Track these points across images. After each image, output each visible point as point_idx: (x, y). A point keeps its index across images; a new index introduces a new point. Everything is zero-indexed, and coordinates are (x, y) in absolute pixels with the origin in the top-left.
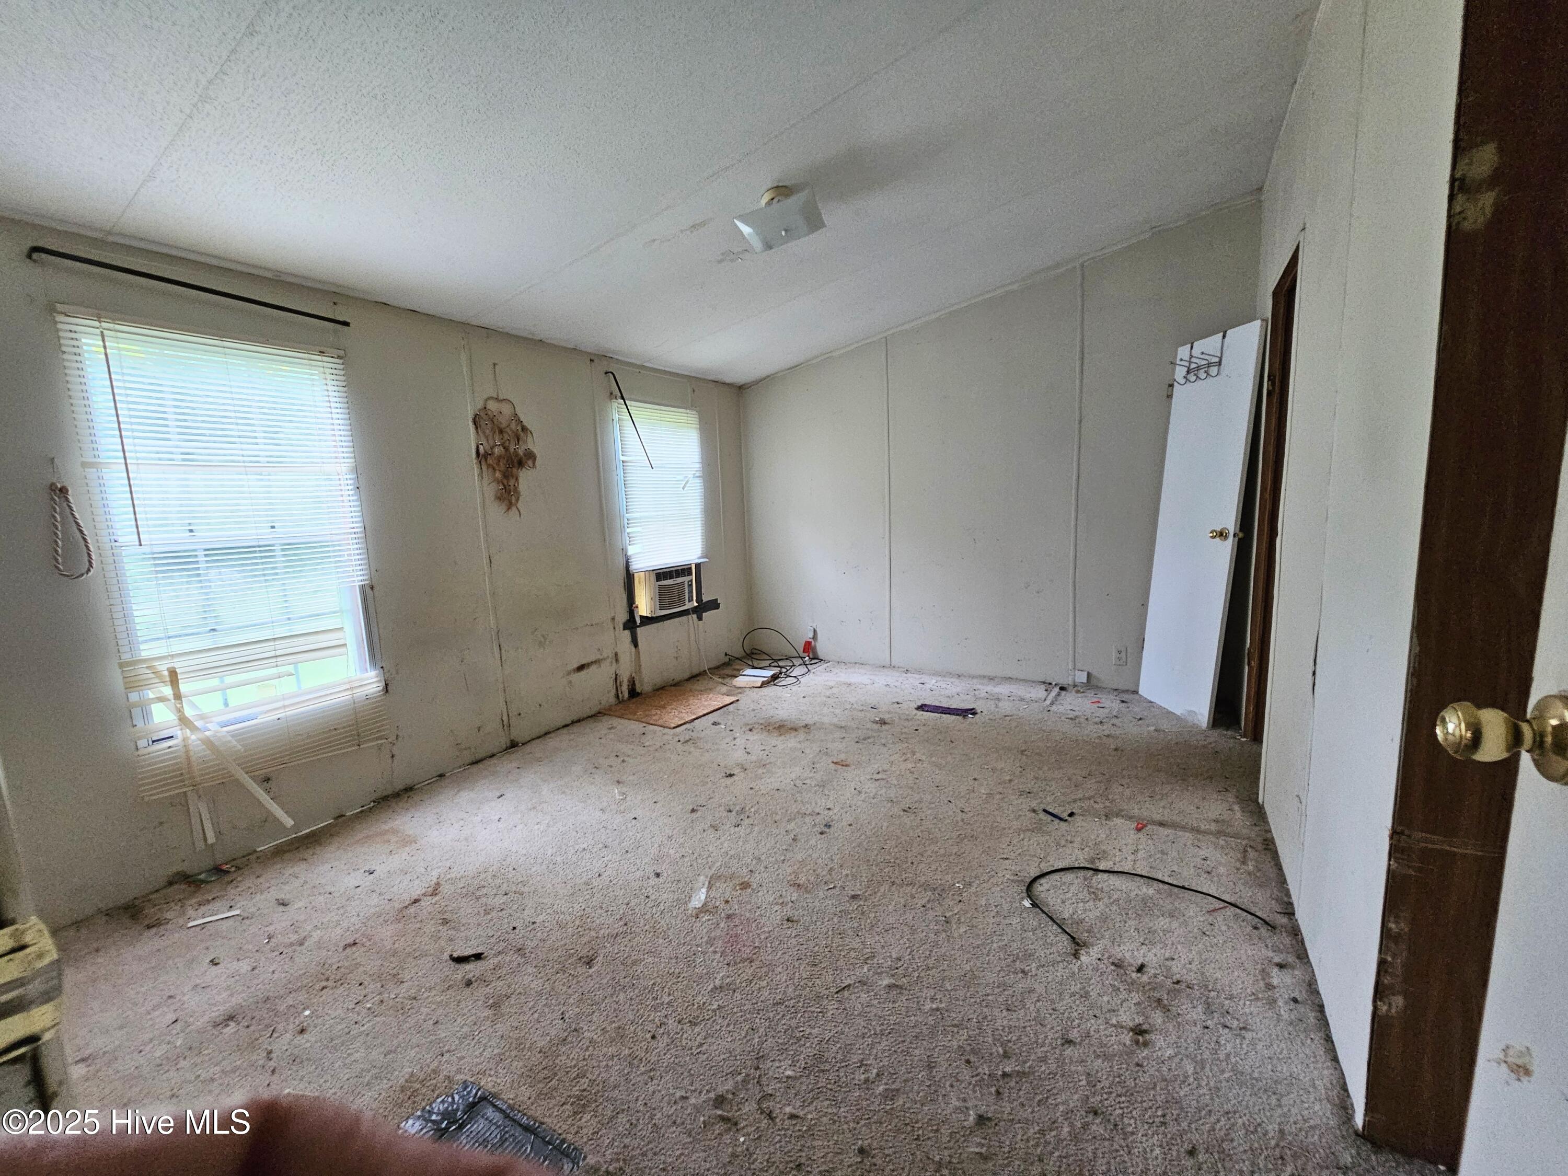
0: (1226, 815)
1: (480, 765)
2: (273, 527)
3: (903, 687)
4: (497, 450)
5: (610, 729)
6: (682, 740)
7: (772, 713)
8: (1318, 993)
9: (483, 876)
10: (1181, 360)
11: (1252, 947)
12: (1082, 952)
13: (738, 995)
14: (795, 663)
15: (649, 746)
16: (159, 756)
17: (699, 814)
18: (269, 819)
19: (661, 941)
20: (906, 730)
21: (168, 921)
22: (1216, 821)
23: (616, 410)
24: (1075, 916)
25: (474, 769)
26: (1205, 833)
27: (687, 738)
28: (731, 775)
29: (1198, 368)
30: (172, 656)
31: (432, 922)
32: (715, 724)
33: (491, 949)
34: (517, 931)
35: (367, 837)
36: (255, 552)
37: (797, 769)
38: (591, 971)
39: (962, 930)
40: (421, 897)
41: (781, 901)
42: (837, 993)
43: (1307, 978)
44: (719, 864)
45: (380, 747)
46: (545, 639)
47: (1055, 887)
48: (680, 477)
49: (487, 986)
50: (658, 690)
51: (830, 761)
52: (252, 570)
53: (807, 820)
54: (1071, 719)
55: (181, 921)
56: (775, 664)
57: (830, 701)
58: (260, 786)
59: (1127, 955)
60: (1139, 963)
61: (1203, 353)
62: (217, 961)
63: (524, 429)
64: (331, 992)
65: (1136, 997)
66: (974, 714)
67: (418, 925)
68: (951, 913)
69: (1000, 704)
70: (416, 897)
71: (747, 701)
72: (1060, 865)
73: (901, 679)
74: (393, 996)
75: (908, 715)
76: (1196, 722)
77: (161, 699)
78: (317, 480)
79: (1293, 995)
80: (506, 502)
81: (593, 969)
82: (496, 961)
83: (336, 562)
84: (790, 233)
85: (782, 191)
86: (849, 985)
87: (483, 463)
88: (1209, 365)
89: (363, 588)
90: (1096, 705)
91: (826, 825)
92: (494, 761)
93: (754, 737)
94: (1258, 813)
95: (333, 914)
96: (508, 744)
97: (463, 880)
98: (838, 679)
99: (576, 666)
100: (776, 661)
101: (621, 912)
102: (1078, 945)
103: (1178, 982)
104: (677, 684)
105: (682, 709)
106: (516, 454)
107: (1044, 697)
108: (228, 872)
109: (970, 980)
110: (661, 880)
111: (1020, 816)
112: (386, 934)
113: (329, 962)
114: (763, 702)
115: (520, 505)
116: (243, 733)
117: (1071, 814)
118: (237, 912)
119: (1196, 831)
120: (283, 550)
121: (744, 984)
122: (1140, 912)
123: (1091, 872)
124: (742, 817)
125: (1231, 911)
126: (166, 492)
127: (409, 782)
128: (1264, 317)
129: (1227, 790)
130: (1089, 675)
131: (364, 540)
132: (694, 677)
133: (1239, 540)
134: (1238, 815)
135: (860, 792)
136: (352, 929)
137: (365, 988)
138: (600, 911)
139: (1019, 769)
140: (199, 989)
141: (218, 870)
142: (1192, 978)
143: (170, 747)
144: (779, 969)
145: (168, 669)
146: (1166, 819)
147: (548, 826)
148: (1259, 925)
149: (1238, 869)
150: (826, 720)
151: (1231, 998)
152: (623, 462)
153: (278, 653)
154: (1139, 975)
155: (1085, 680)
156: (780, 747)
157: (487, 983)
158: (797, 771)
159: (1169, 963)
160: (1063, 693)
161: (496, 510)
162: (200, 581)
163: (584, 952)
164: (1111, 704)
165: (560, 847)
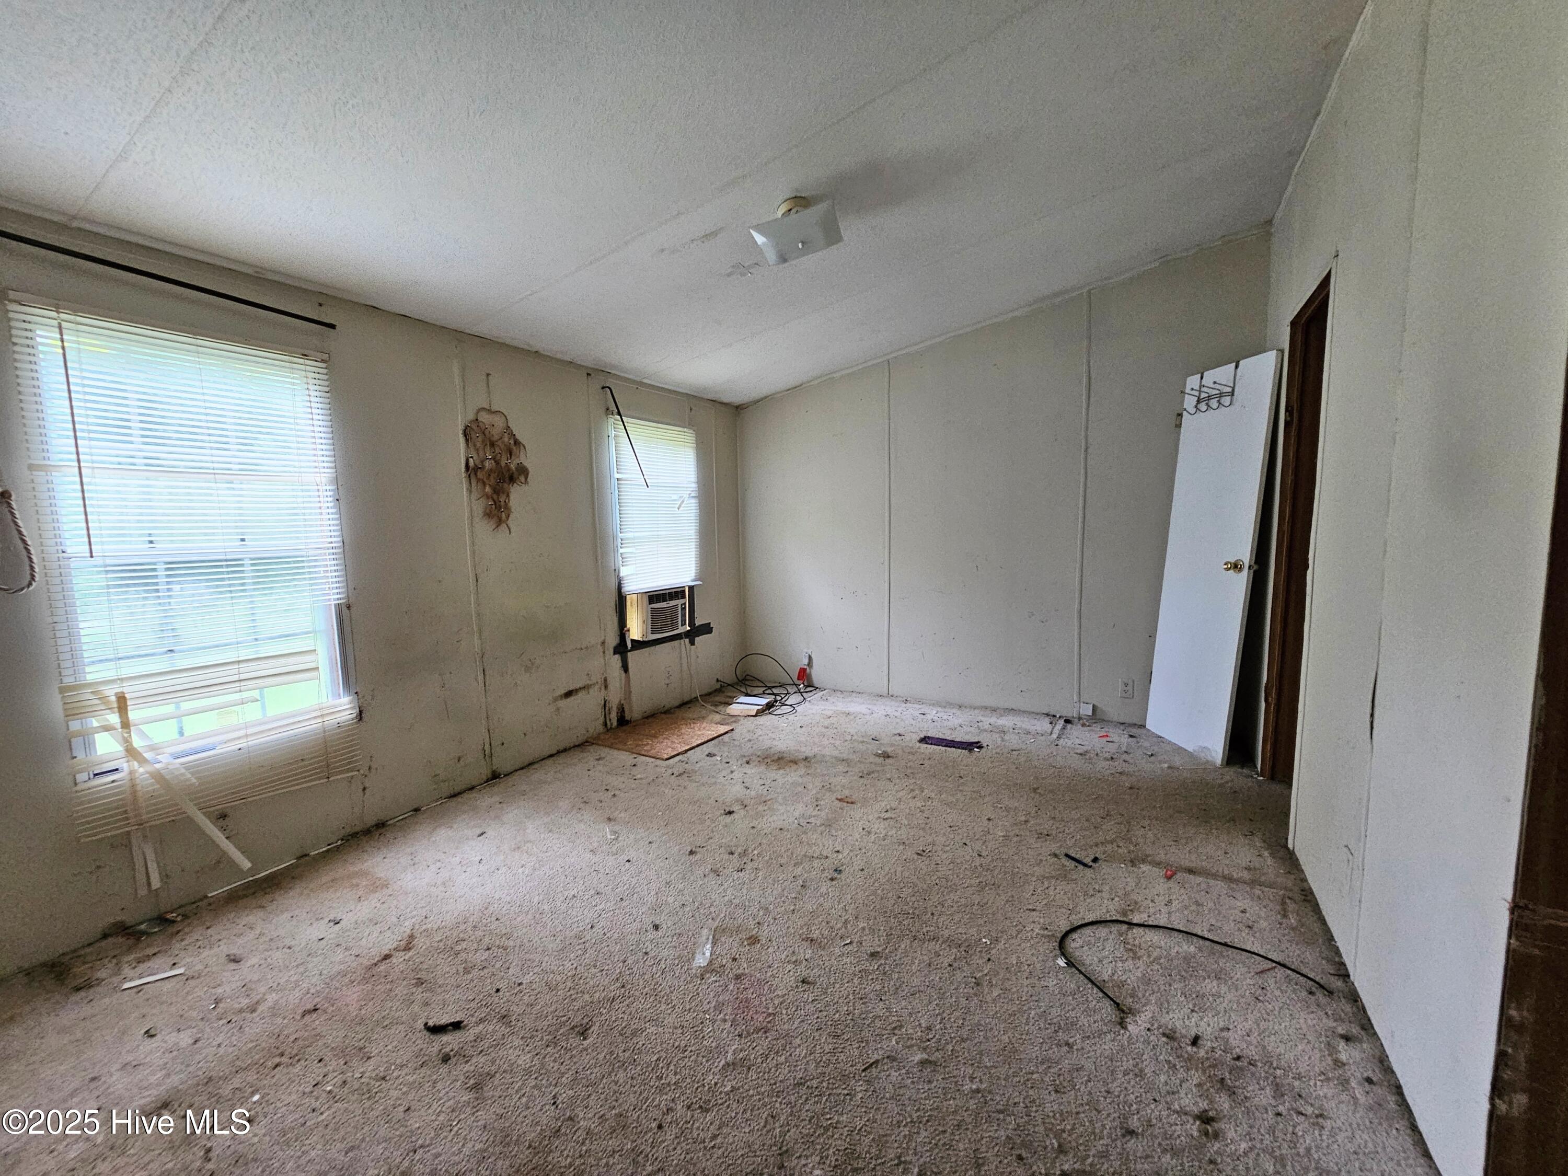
0: (1257, 863)
1: (459, 799)
2: (243, 540)
3: (904, 718)
4: (488, 464)
5: (598, 760)
6: (676, 773)
7: (768, 743)
8: (1393, 1072)
9: (462, 927)
10: (1192, 389)
11: (1312, 1016)
12: (1128, 1020)
13: (753, 1075)
14: (790, 691)
15: (641, 779)
16: (99, 792)
17: (698, 857)
18: (223, 859)
19: (664, 1007)
20: (911, 764)
21: (100, 981)
22: (1248, 869)
23: (613, 426)
24: (1115, 978)
25: (453, 803)
26: (1237, 881)
27: (682, 770)
28: (730, 813)
29: (1209, 398)
30: (122, 680)
31: (405, 983)
32: (709, 755)
33: (472, 1016)
34: (501, 993)
35: (332, 881)
36: (221, 566)
37: (801, 805)
38: (586, 1043)
39: (995, 994)
40: (392, 952)
41: (794, 959)
42: (864, 1070)
43: (1378, 1054)
44: (722, 915)
45: (350, 780)
46: (533, 664)
47: (1089, 943)
48: (675, 497)
49: (467, 1062)
50: (647, 718)
51: (834, 798)
52: (217, 586)
53: (816, 863)
54: (1081, 754)
55: (115, 980)
56: (769, 691)
57: (829, 732)
58: (214, 823)
59: (1179, 1024)
60: (1193, 1035)
61: (1215, 383)
62: (152, 1032)
63: (517, 443)
64: (285, 1071)
65: (1196, 1077)
66: (980, 747)
67: (388, 986)
68: (980, 974)
69: (1006, 737)
70: (387, 952)
71: (743, 729)
72: (1090, 918)
73: (900, 710)
74: (358, 1075)
75: (912, 748)
76: (1210, 759)
77: (107, 728)
78: (293, 490)
79: (1365, 1075)
80: (495, 519)
81: (588, 1041)
82: (477, 1030)
83: (311, 579)
84: (808, 246)
85: (800, 202)
86: (877, 1062)
87: (472, 476)
88: (1221, 395)
89: (338, 607)
90: (1105, 739)
91: (836, 870)
92: (473, 794)
93: (751, 770)
94: (1290, 861)
95: (292, 972)
96: (490, 776)
97: (440, 933)
98: (834, 708)
99: (563, 692)
100: (770, 688)
101: (618, 971)
102: (1123, 1013)
103: (1238, 1058)
104: (668, 712)
105: (674, 738)
106: (509, 469)
107: (1049, 731)
108: (174, 922)
109: (1009, 1053)
110: (660, 933)
111: (1041, 860)
112: (352, 996)
113: (285, 1033)
114: (759, 732)
115: (510, 522)
116: (200, 765)
117: (1095, 860)
118: (181, 971)
119: (1228, 879)
120: (253, 565)
121: (759, 1060)
122: (1183, 973)
123: (1125, 927)
124: (745, 860)
125: (1280, 972)
126: (125, 500)
127: (382, 816)
128: (1280, 348)
129: (1253, 834)
130: (1095, 708)
131: (342, 556)
132: (685, 704)
133: (1255, 572)
134: (1269, 861)
135: (869, 833)
136: (312, 991)
137: (326, 1065)
138: (593, 970)
139: (1035, 809)
140: (129, 1068)
141: (162, 920)
142: (1252, 1052)
143: (113, 781)
144: (798, 1041)
145: (116, 694)
146: (1194, 865)
147: (534, 870)
148: (1314, 989)
149: (1281, 924)
150: (827, 752)
151: (1299, 1077)
152: (618, 479)
153: (242, 677)
154: (1195, 1049)
155: (1090, 714)
156: (780, 781)
157: (467, 1059)
158: (800, 809)
159: (1224, 1034)
160: (1069, 726)
161: (484, 528)
162: (159, 597)
163: (577, 1020)
164: (1120, 738)
165: (548, 894)
